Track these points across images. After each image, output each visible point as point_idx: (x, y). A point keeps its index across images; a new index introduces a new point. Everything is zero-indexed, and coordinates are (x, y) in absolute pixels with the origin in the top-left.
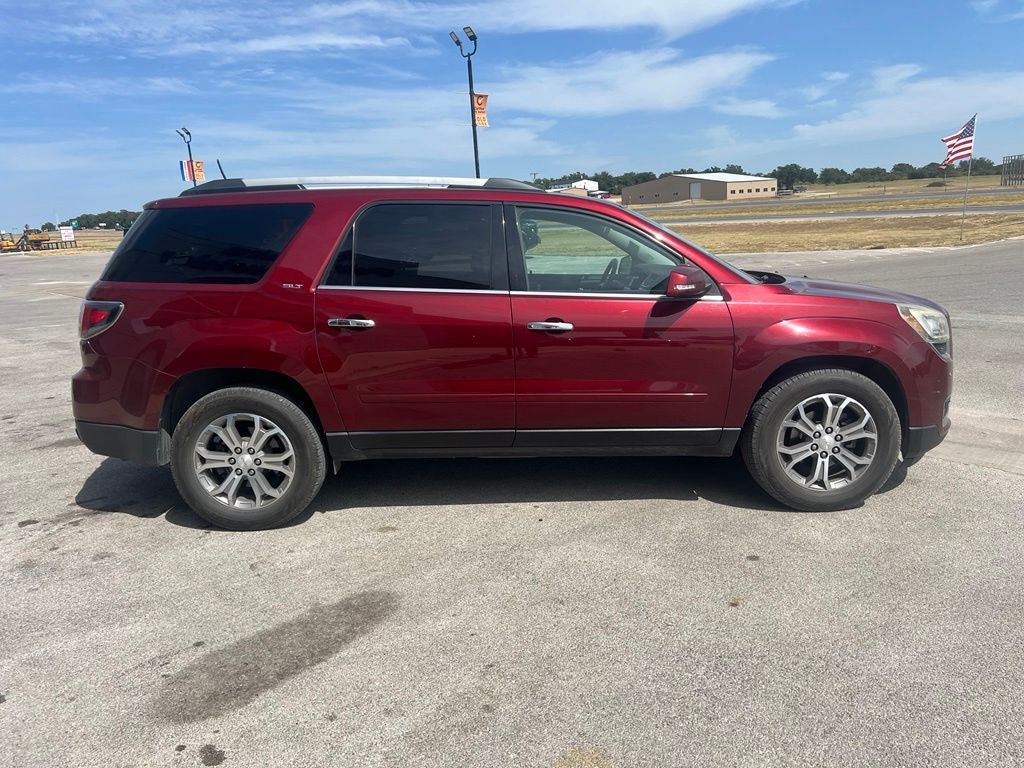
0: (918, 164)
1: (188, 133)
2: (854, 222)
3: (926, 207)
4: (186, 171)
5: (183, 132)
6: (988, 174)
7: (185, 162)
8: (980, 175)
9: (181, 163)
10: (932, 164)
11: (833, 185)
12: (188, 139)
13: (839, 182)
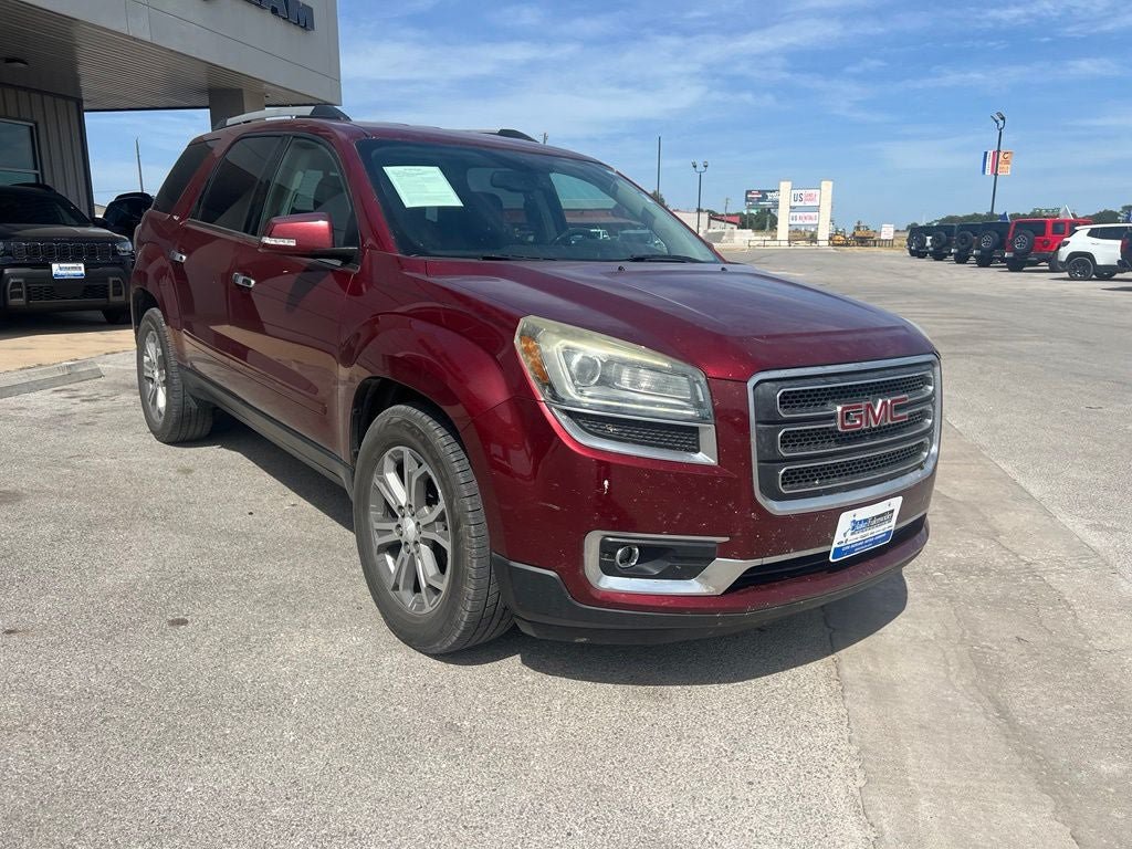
1: (1003, 119)
4: (989, 164)
5: (998, 118)
7: (990, 153)
9: (986, 153)
12: (1001, 126)
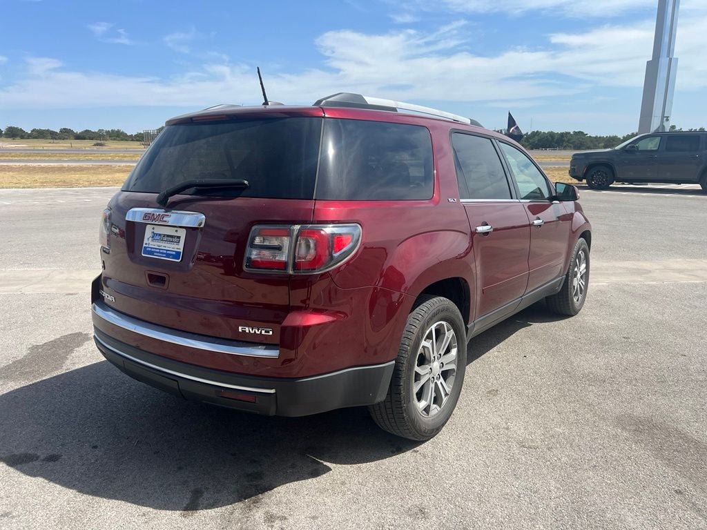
0: (78, 130)
2: (100, 167)
3: (125, 159)
6: (126, 140)
8: (122, 140)
10: (87, 130)
11: (18, 140)
13: (22, 137)
